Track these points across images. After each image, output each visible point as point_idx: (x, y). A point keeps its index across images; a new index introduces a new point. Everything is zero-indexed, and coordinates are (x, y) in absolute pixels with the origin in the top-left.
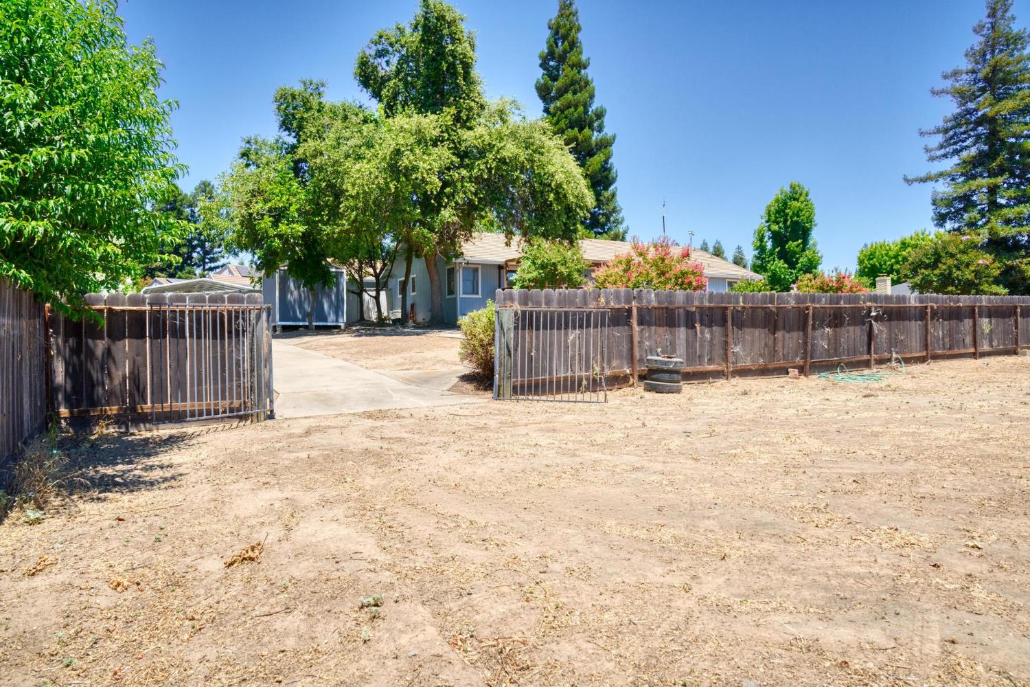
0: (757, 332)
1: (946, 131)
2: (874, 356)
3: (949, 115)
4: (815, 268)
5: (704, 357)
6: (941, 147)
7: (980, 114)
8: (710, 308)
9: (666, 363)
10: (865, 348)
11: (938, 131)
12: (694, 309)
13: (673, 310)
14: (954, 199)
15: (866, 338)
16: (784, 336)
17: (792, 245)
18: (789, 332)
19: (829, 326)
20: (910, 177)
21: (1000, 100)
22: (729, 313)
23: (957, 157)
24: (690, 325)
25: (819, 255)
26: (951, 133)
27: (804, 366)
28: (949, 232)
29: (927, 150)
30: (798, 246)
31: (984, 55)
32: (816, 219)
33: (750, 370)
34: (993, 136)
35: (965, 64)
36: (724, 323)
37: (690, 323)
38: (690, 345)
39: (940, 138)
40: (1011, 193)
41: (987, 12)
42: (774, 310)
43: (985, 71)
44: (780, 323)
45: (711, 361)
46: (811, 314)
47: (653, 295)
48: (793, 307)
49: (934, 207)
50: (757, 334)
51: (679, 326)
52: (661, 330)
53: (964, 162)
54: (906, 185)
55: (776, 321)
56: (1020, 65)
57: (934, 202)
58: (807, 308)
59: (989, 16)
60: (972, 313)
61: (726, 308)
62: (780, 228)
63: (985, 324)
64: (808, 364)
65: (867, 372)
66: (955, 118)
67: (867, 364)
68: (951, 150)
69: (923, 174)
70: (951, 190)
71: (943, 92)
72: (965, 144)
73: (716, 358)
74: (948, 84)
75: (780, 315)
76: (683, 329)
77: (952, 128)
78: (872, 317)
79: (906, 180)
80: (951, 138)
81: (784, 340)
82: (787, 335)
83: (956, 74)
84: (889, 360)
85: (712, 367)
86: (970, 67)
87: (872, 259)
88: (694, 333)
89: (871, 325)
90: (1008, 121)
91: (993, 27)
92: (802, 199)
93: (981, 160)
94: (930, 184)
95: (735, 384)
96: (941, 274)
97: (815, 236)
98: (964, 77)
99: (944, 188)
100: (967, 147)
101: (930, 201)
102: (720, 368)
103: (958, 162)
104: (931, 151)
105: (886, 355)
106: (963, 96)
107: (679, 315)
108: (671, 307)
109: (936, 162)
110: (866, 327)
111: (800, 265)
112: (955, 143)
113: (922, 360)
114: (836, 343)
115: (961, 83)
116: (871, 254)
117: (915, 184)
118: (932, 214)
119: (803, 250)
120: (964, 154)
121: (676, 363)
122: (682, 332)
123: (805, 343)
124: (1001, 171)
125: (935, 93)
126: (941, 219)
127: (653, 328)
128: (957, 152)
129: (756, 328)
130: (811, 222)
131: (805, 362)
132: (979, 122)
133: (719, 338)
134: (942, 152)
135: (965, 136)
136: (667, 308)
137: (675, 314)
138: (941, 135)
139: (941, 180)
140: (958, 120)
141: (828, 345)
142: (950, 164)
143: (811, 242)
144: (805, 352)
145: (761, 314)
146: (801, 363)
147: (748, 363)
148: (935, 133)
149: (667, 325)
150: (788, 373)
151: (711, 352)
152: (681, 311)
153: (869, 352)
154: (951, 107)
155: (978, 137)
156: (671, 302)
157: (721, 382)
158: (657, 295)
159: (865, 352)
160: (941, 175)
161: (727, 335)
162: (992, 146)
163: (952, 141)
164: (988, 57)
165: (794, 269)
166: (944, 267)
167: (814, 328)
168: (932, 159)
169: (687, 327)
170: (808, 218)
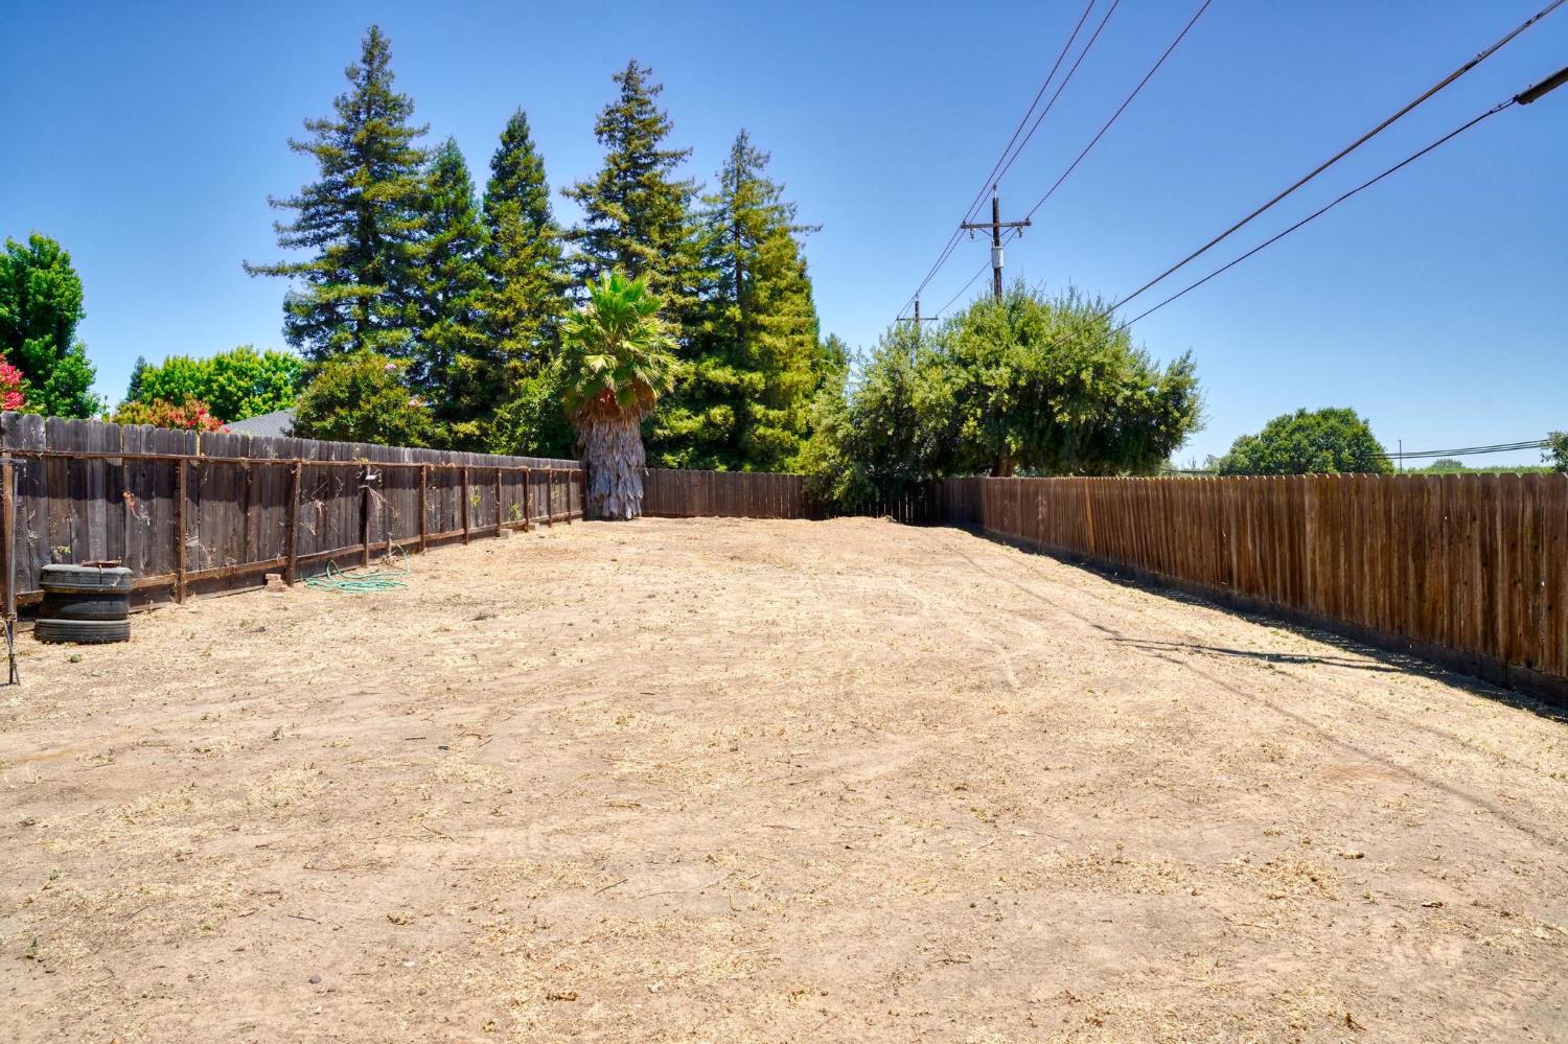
0: (221, 507)
1: (307, 206)
2: (370, 545)
3: (310, 184)
4: (83, 389)
5: (138, 558)
6: (298, 228)
7: (351, 191)
8: (150, 461)
9: (102, 577)
10: (357, 533)
11: (295, 204)
12: (119, 462)
13: (81, 463)
14: (316, 307)
15: (357, 516)
16: (259, 515)
17: (34, 345)
18: (266, 508)
19: (318, 496)
20: (253, 264)
21: (378, 180)
22: (183, 471)
23: (318, 246)
24: (115, 497)
25: (90, 367)
26: (313, 210)
27: (289, 566)
28: (306, 354)
29: (278, 228)
30: (47, 347)
31: (358, 113)
32: (86, 305)
33: (212, 581)
34: (366, 228)
35: (336, 119)
36: (171, 490)
37: (113, 491)
38: (114, 534)
39: (296, 214)
40: (390, 310)
41: (361, 54)
42: (247, 467)
43: (361, 134)
44: (255, 492)
45: (150, 568)
46: (298, 476)
47: (43, 429)
48: (273, 464)
49: (286, 314)
50: (221, 512)
51: (93, 497)
52: (59, 505)
53: (330, 256)
54: (246, 276)
55: (248, 488)
56: (400, 140)
57: (287, 307)
58: (294, 466)
59: (364, 61)
60: (460, 477)
61: (177, 462)
62: (12, 312)
63: (474, 494)
64: (293, 563)
65: (361, 571)
66: (318, 190)
67: (359, 559)
68: (312, 236)
69: (272, 264)
70: (314, 294)
71: (305, 147)
72: (330, 230)
73: (159, 561)
74: (311, 137)
75: (255, 477)
76: (100, 503)
77: (315, 204)
78: (367, 482)
79: (249, 269)
80: (312, 217)
81: (259, 521)
82: (264, 513)
83: (323, 126)
84: (384, 551)
85: (153, 580)
86: (342, 122)
87: (168, 383)
88: (119, 512)
89: (366, 496)
90: (386, 213)
91: (369, 78)
92: (56, 266)
93: (348, 258)
94: (282, 280)
95: (195, 609)
96: (363, 417)
97: (81, 334)
98: (334, 134)
99: (301, 289)
100: (334, 236)
101: (281, 305)
102: (165, 580)
103: (319, 254)
104: (284, 230)
105: (381, 543)
106: (332, 163)
107: (93, 473)
108: (81, 455)
109: (289, 250)
110: (357, 499)
111: (52, 381)
112: (318, 226)
113: (416, 549)
114: (325, 525)
115: (329, 141)
116: (166, 375)
117: (261, 277)
118: (284, 326)
119: (60, 355)
120: (330, 245)
121: (123, 576)
122: (99, 510)
123: (289, 527)
124: (376, 279)
125: (296, 147)
126: (296, 334)
127: (43, 501)
128: (319, 240)
129: (221, 500)
130: (75, 310)
131: (289, 560)
132: (351, 203)
133: (164, 523)
134: (299, 235)
135: (331, 218)
136: (70, 458)
137: (85, 471)
138: (300, 211)
139: (298, 278)
140: (323, 194)
141: (317, 528)
142: (309, 255)
143: (74, 344)
144: (289, 543)
145: (228, 473)
146: (283, 563)
147: (210, 568)
148: (291, 206)
149: (69, 496)
150: (265, 582)
151: (150, 547)
152: (98, 464)
153: (362, 540)
154: (313, 173)
155: (348, 222)
156: (79, 447)
157: (168, 608)
158: (49, 428)
159: (357, 540)
160: (298, 268)
161: (178, 515)
162: (364, 242)
163: (314, 222)
164: (363, 117)
165: (42, 387)
166: (369, 407)
167: (301, 502)
168: (285, 243)
169: (108, 498)
170: (70, 302)
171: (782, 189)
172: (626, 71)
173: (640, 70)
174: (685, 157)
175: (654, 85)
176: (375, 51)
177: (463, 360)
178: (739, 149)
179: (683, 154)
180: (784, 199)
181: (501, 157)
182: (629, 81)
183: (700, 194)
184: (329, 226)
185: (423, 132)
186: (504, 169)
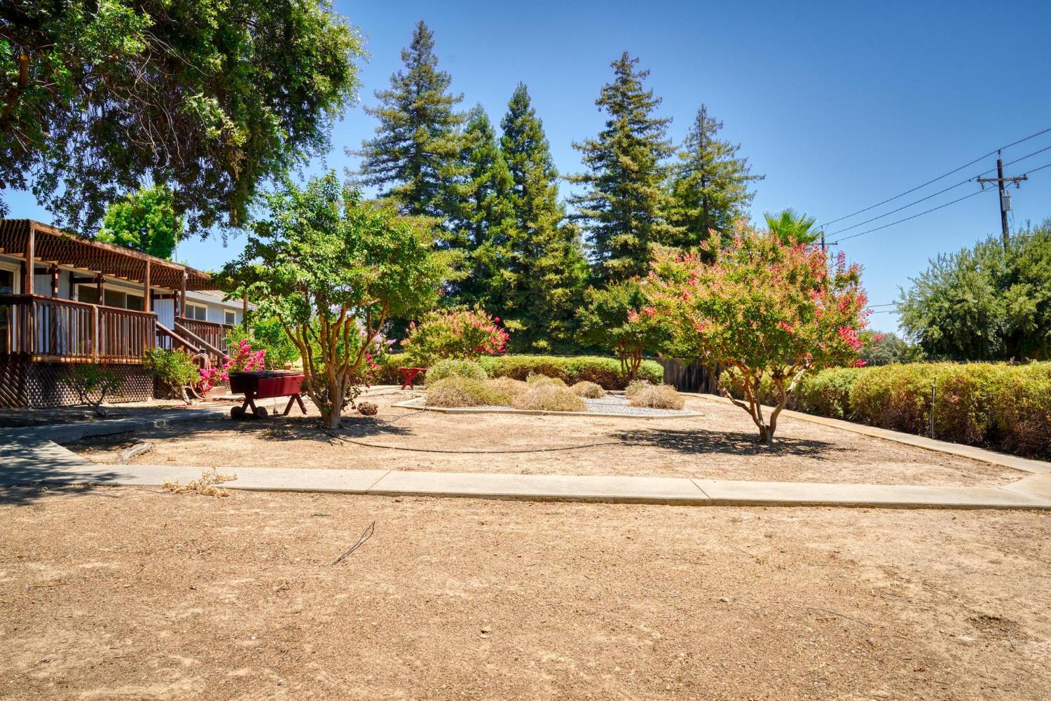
1: (368, 156)
6: (363, 172)
11: (359, 153)
21: (432, 136)
23: (378, 187)
35: (395, 90)
39: (362, 162)
59: (414, 47)
68: (373, 179)
71: (374, 112)
72: (388, 174)
125: (368, 112)
171: (738, 148)
172: (619, 59)
173: (630, 59)
174: (667, 124)
175: (644, 70)
176: (421, 41)
177: (507, 274)
178: (700, 119)
179: (665, 122)
180: (738, 155)
181: (510, 120)
182: (622, 67)
183: (677, 151)
184: (388, 170)
185: (459, 100)
186: (511, 130)
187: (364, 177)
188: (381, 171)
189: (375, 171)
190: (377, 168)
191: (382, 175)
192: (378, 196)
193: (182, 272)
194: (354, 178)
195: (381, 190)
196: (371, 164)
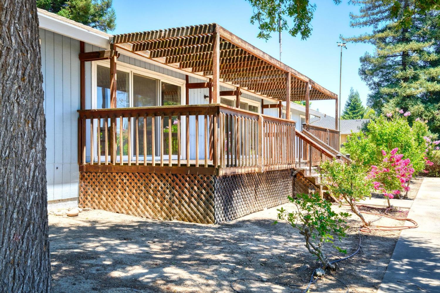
187: (365, 19)
188: (377, 14)
189: (373, 14)
190: (375, 11)
191: (379, 16)
192: (374, 32)
193: (307, 83)
194: (357, 20)
195: (376, 27)
196: (369, 9)
